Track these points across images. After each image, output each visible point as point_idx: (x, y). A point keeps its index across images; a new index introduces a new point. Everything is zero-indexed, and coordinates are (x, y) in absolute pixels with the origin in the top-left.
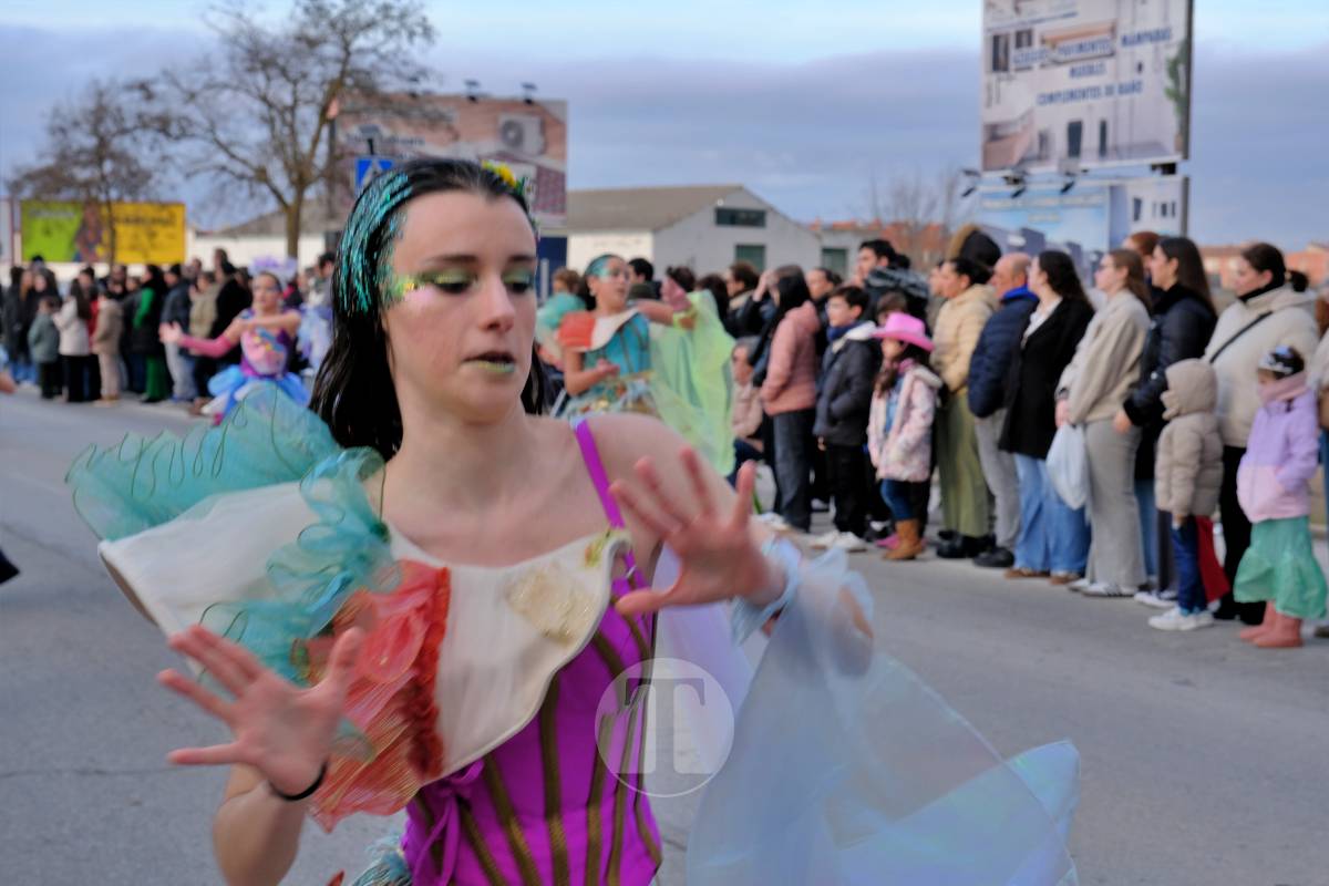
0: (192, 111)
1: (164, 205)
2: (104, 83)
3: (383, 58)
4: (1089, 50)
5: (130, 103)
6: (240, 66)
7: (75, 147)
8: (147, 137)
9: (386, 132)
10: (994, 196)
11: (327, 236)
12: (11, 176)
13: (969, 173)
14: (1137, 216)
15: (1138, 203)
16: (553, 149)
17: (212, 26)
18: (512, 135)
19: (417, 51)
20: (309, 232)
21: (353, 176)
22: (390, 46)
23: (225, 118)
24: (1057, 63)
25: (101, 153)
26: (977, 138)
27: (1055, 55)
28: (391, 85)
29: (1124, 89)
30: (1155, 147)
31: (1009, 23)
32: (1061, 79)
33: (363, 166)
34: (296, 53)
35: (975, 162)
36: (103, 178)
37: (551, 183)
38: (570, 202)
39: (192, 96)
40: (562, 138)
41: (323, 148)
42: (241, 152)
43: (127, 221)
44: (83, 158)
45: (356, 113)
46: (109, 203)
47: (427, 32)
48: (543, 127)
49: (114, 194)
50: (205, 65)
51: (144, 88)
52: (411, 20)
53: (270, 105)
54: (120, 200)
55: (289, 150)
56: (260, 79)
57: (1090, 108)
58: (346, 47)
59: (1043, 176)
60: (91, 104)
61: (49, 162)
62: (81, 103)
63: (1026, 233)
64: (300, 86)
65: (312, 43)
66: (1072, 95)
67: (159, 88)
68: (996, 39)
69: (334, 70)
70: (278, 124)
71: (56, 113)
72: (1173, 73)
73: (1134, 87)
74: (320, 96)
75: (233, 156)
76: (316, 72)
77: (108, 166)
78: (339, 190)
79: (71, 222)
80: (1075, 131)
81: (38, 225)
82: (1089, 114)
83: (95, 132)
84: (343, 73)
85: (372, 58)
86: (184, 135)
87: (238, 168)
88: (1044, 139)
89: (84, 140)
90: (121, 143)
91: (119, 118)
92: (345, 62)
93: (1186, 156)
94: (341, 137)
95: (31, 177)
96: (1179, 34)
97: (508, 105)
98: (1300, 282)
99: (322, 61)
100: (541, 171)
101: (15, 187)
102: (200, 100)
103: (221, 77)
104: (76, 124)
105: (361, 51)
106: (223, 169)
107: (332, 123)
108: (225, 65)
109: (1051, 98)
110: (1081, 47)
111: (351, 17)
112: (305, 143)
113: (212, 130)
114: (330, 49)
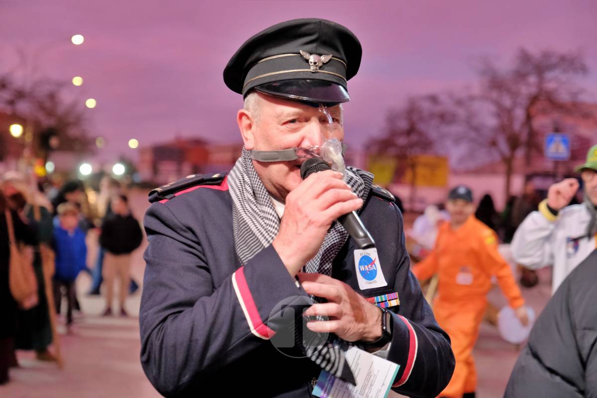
0: (458, 110)
2: (414, 97)
5: (426, 106)
6: (486, 87)
7: (398, 128)
20: (516, 174)
28: (564, 97)
34: (514, 80)
36: (411, 143)
39: (460, 102)
42: (483, 132)
44: (402, 133)
45: (544, 112)
46: (413, 156)
49: (415, 152)
50: (467, 88)
51: (434, 99)
53: (500, 107)
54: (417, 154)
56: (495, 94)
58: (541, 78)
60: (406, 106)
61: (385, 135)
62: (402, 106)
64: (517, 97)
67: (443, 98)
69: (533, 90)
74: (526, 103)
75: (480, 134)
76: (525, 91)
77: (414, 137)
79: (391, 166)
84: (539, 92)
86: (452, 122)
89: (403, 125)
90: (422, 127)
92: (540, 86)
95: (375, 143)
99: (528, 85)
101: (367, 147)
105: (549, 80)
112: (517, 127)
114: (532, 79)
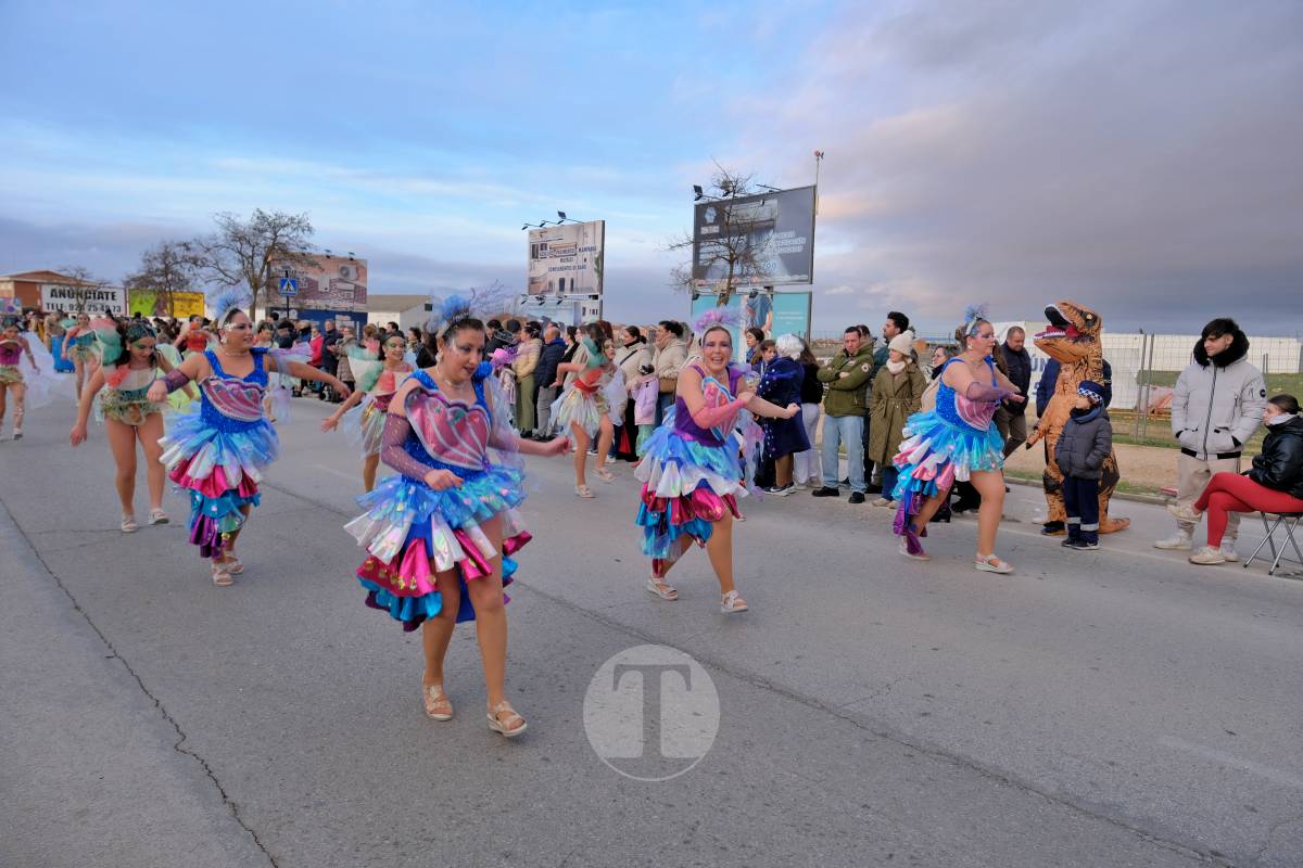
0: (207, 255)
1: (196, 294)
2: (168, 243)
3: (291, 239)
4: (568, 253)
5: (180, 252)
6: (230, 239)
7: (155, 268)
8: (188, 265)
9: (293, 269)
10: (532, 304)
11: (267, 309)
12: (126, 279)
13: (524, 295)
14: (584, 314)
15: (584, 309)
16: (361, 278)
17: (217, 222)
18: (344, 272)
19: (306, 238)
20: (260, 308)
21: (279, 285)
22: (295, 234)
23: (222, 259)
24: (556, 256)
25: (166, 272)
26: (527, 283)
27: (555, 253)
28: (295, 250)
29: (580, 268)
30: (591, 289)
31: (538, 241)
32: (557, 262)
33: (283, 282)
34: (254, 235)
35: (526, 292)
36: (168, 281)
37: (360, 293)
38: (368, 300)
39: (208, 250)
40: (365, 274)
41: (265, 273)
42: (230, 274)
43: (178, 299)
44: (158, 273)
45: (279, 260)
46: (170, 292)
47: (310, 229)
48: (357, 269)
49: (172, 289)
50: (214, 238)
51: (186, 246)
52: (302, 225)
53: (242, 255)
54: (175, 291)
55: (251, 274)
56: (238, 245)
57: (568, 274)
58: (275, 234)
59: (551, 297)
60: (162, 251)
61: (143, 274)
62: (157, 250)
63: (544, 318)
64: (256, 248)
65: (262, 231)
66: (561, 269)
67: (193, 245)
68: (533, 246)
69: (270, 243)
70: (246, 263)
71: (146, 254)
72: (597, 263)
73: (584, 267)
74: (264, 253)
75: (226, 275)
76: (262, 243)
77: (170, 277)
78: (272, 290)
79: (152, 299)
80: (562, 282)
81: (138, 299)
82: (568, 276)
83: (165, 263)
84: (274, 244)
85: (287, 239)
86: (203, 265)
87: (229, 280)
88: (551, 284)
89: (159, 266)
90: (176, 267)
91: (175, 258)
92: (274, 240)
93: (602, 293)
94: (273, 269)
95: (134, 280)
96: (599, 249)
97: (343, 260)
98: (644, 340)
99: (265, 238)
100: (356, 286)
101: (127, 283)
102: (212, 251)
103: (221, 243)
104: (155, 258)
105: (282, 236)
106: (222, 280)
107: (269, 263)
108: (223, 238)
109: (554, 269)
110: (564, 251)
111: (277, 221)
112: (257, 271)
113: (217, 263)
114: (268, 234)
